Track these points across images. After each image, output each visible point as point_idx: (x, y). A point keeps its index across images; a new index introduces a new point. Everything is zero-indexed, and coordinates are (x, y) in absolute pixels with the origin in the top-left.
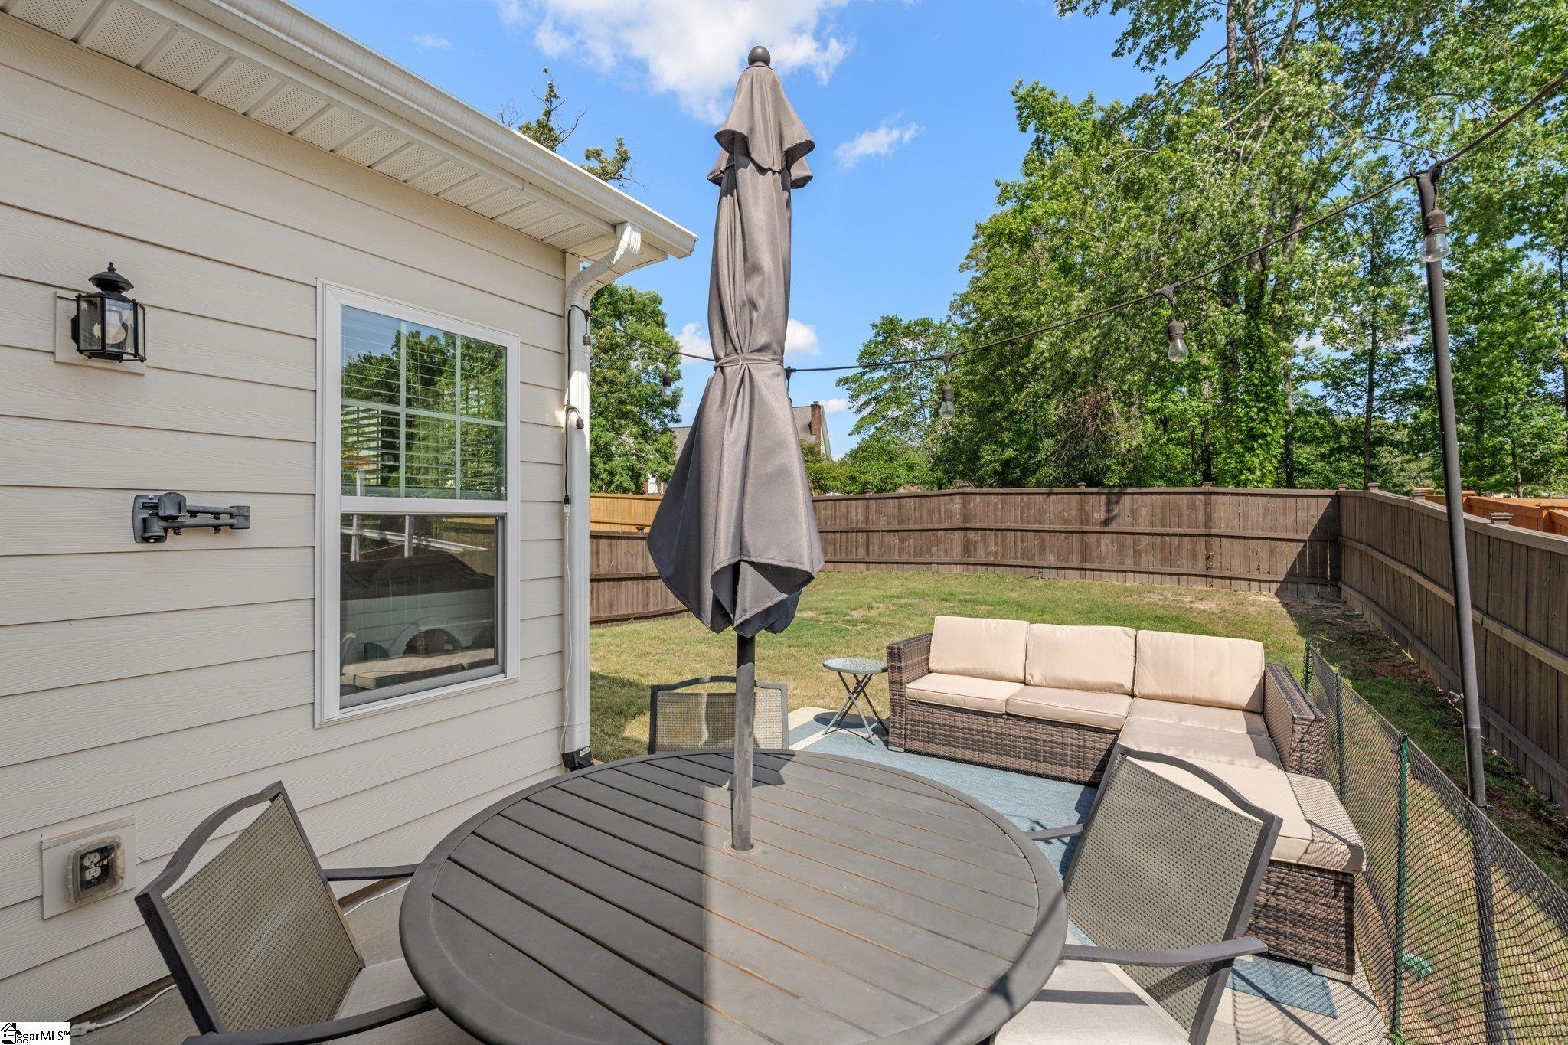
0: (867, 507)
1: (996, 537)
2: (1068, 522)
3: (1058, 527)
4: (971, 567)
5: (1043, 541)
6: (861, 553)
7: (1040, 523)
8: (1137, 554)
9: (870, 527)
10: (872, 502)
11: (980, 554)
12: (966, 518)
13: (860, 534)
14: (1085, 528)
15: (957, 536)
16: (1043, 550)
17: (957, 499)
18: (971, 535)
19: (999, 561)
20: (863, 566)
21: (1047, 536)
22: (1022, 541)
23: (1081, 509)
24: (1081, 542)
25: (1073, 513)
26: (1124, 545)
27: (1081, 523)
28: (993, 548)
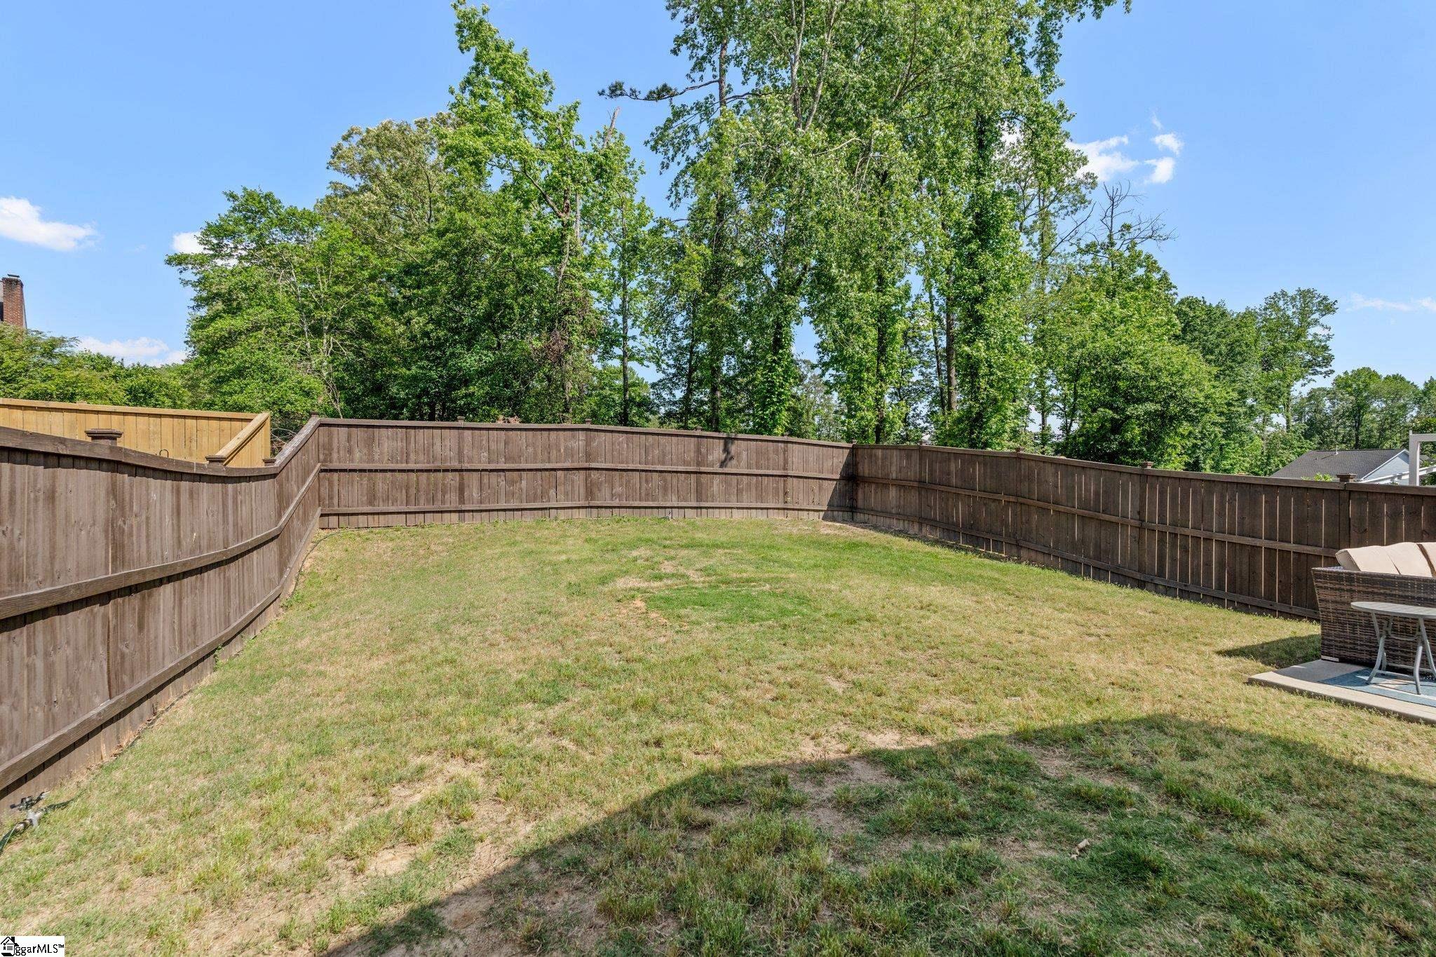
0: (460, 440)
1: (621, 478)
2: (685, 463)
3: (681, 468)
4: (595, 511)
5: (665, 481)
6: (452, 501)
7: (663, 464)
8: (739, 492)
9: (466, 466)
10: (467, 433)
11: (604, 498)
12: (588, 457)
13: (450, 475)
14: (703, 469)
15: (579, 478)
16: (665, 489)
17: (582, 435)
18: (594, 475)
19: (624, 503)
20: (455, 516)
21: (668, 476)
22: (647, 481)
23: (698, 451)
24: (698, 483)
25: (692, 454)
26: (730, 485)
27: (698, 464)
28: (618, 489)
